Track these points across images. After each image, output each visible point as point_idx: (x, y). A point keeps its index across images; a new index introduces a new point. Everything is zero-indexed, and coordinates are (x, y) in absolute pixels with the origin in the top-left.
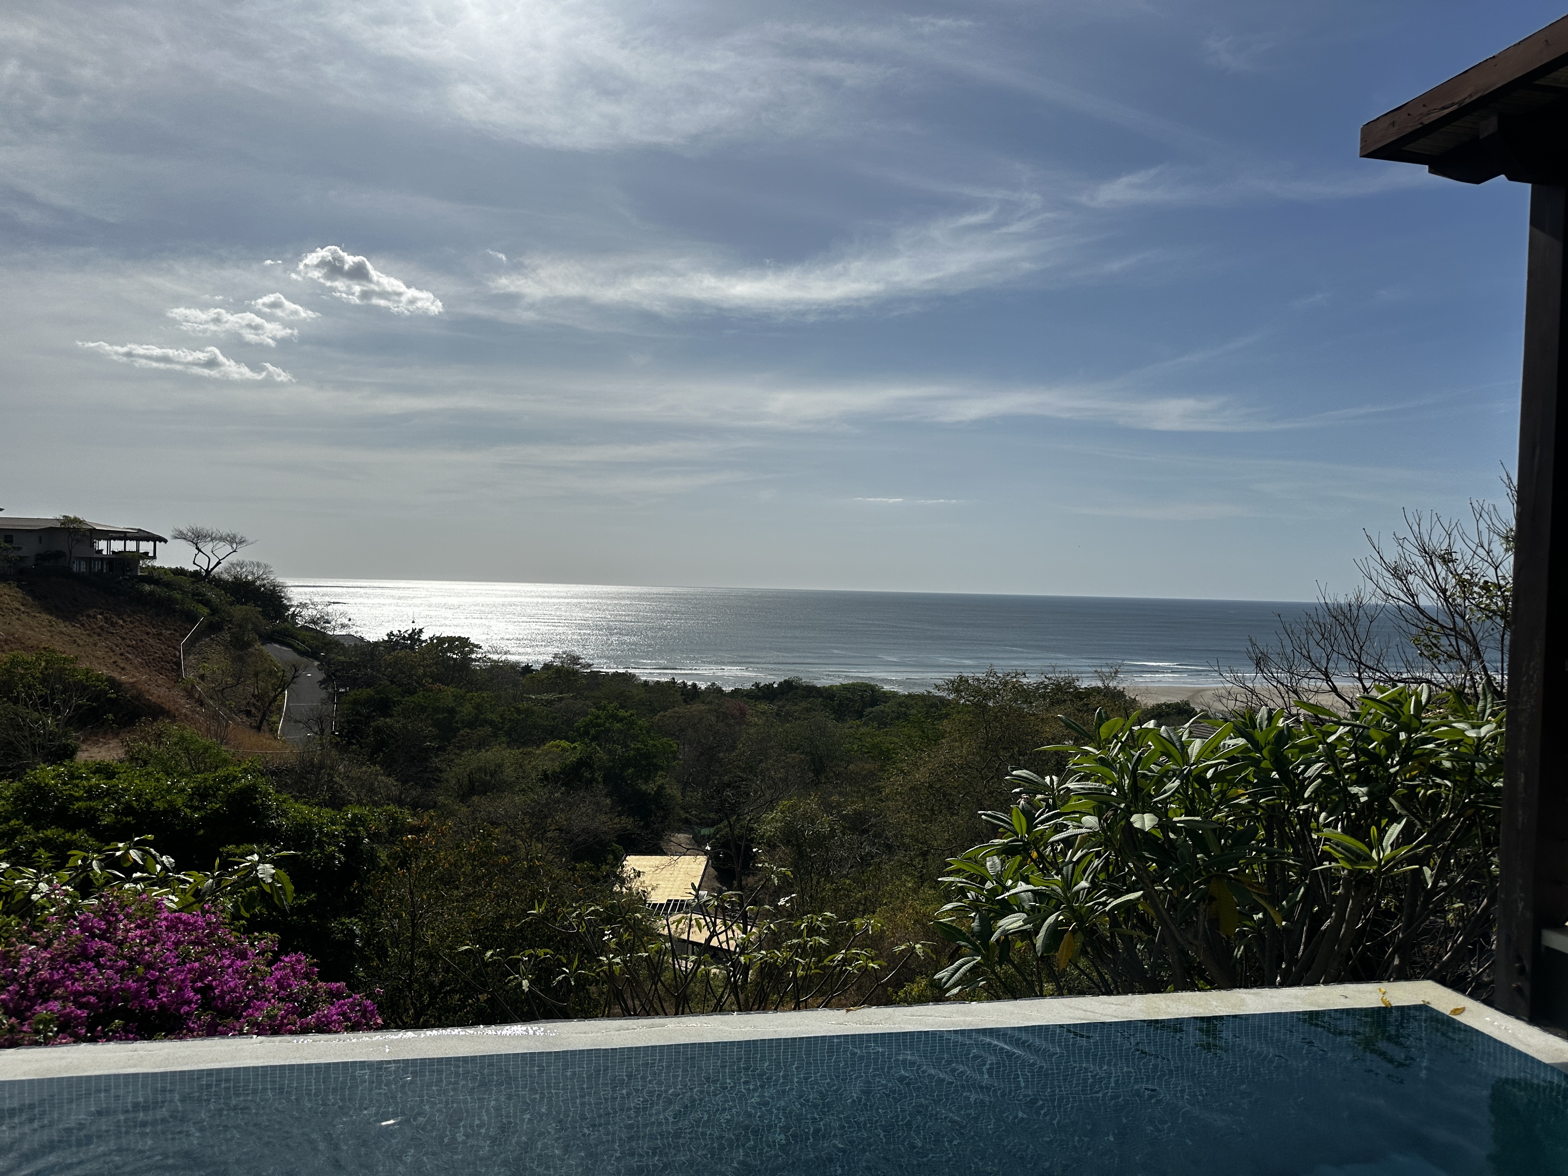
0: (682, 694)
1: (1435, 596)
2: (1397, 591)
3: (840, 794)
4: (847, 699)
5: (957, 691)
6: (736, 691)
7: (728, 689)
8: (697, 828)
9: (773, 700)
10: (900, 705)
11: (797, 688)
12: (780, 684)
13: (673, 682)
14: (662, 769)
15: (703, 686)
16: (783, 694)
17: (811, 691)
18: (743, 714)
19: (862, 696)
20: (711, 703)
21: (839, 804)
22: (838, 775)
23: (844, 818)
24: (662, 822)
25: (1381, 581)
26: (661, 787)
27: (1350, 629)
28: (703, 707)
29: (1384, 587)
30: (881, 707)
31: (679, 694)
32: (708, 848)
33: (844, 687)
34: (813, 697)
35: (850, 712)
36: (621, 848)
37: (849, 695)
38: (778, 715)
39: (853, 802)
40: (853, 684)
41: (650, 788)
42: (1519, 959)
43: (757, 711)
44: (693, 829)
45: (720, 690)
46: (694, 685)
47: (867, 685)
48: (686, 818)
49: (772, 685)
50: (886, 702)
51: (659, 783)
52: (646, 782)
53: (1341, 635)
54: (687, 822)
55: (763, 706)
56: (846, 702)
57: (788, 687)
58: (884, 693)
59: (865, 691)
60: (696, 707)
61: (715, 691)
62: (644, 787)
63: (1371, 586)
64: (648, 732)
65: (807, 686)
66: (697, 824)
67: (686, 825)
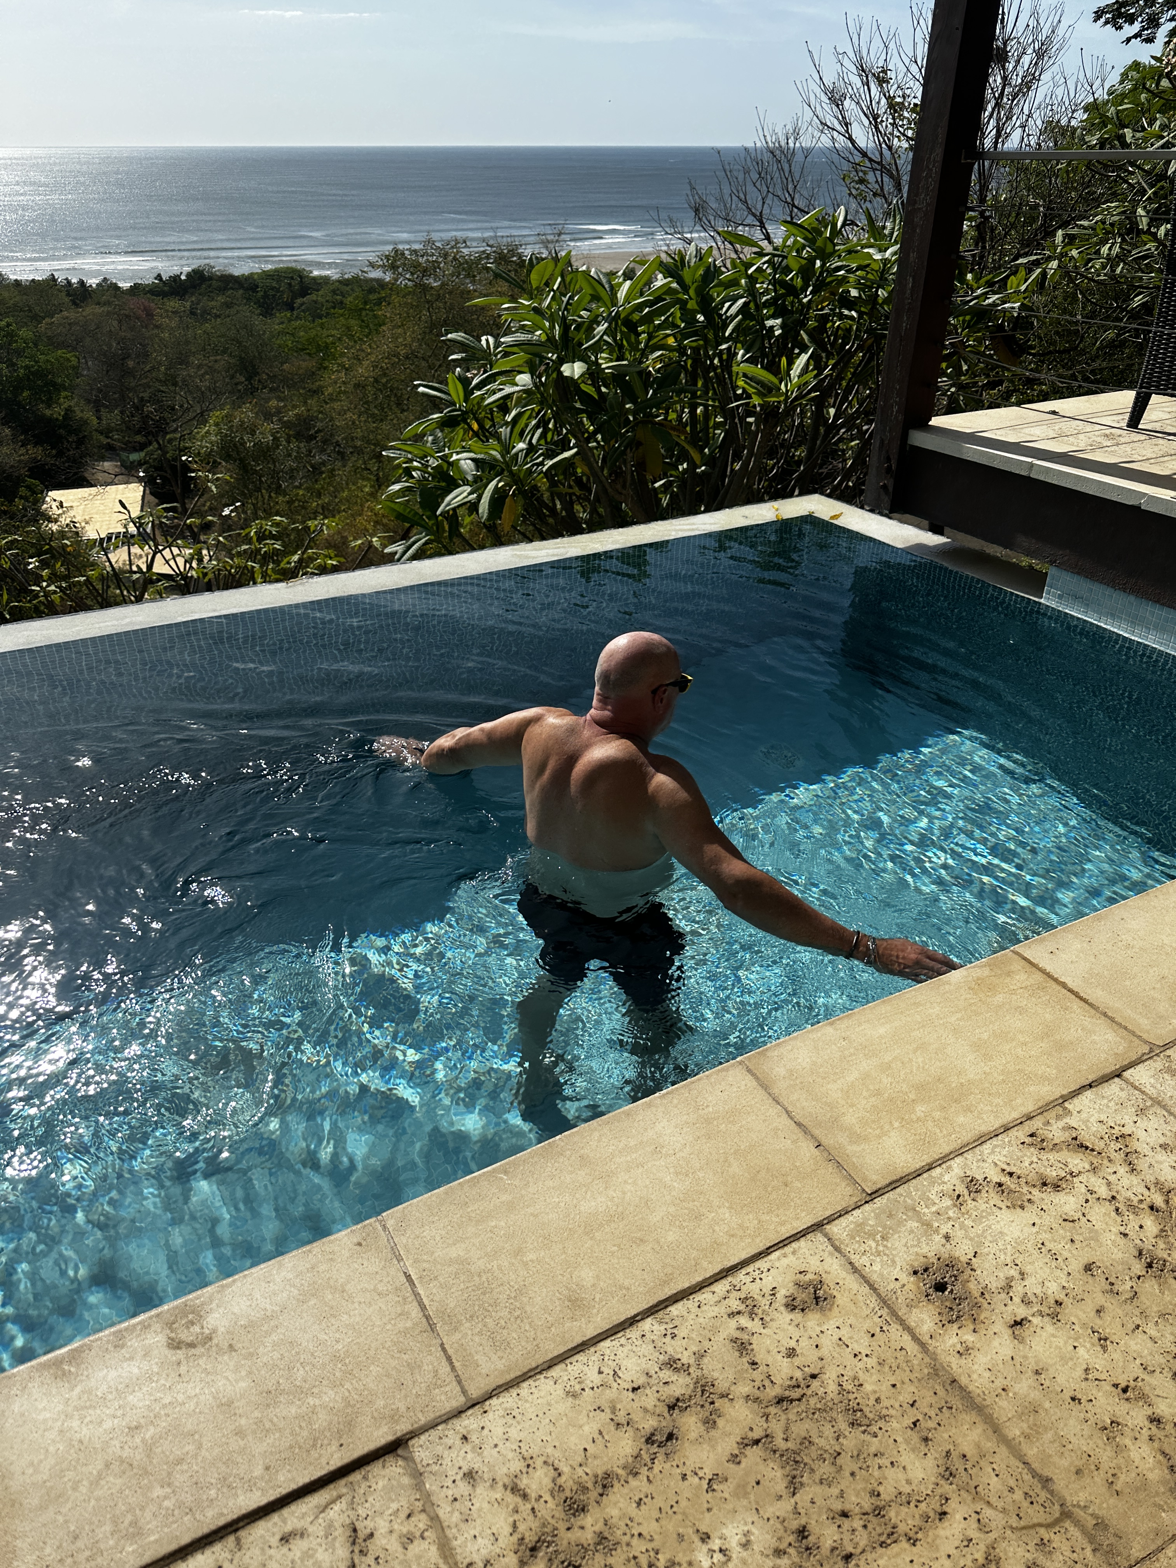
0: (68, 295)
1: (866, 122)
2: (832, 119)
3: (280, 399)
4: (273, 288)
5: (393, 267)
6: (136, 288)
7: (125, 285)
8: (124, 455)
9: (184, 295)
10: (334, 292)
11: (211, 278)
12: (189, 275)
13: (53, 278)
14: (65, 389)
15: (93, 282)
16: (194, 287)
17: (228, 282)
18: (150, 315)
19: (290, 284)
20: (108, 303)
21: (279, 411)
22: (272, 378)
23: (287, 425)
24: (77, 448)
25: (818, 108)
26: (69, 410)
27: (786, 167)
28: (98, 310)
29: (821, 115)
30: (313, 297)
31: (64, 294)
32: (141, 474)
33: (267, 275)
34: (232, 288)
35: (278, 304)
36: (37, 482)
37: (274, 284)
38: (192, 313)
39: (294, 407)
40: (276, 270)
41: (56, 412)
42: (888, 459)
43: (167, 311)
44: (118, 455)
45: (115, 287)
46: (82, 283)
47: (294, 271)
48: (108, 443)
49: (179, 276)
50: (318, 290)
51: (66, 405)
52: (49, 406)
53: (777, 175)
54: (110, 448)
55: (173, 304)
56: (271, 293)
57: (199, 278)
58: (314, 279)
59: (292, 278)
60: (90, 311)
61: (109, 288)
62: (48, 412)
63: (808, 114)
64: (36, 345)
65: (223, 276)
66: (122, 449)
67: (110, 451)
